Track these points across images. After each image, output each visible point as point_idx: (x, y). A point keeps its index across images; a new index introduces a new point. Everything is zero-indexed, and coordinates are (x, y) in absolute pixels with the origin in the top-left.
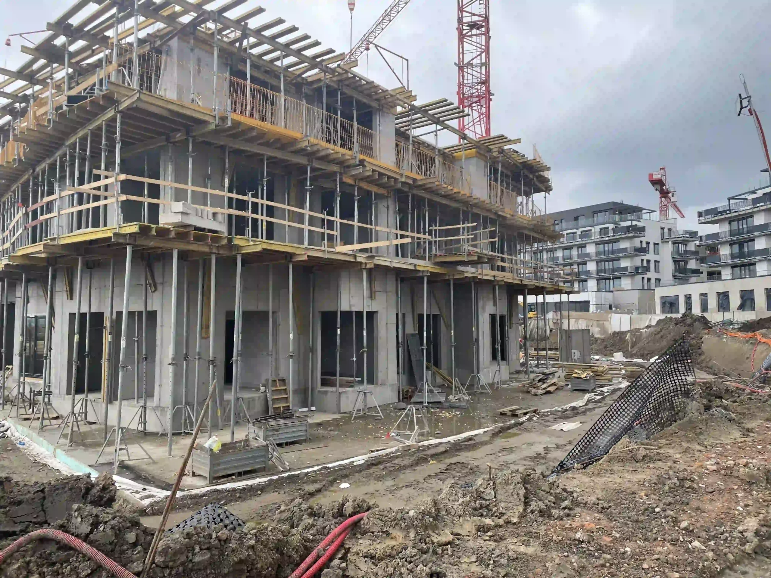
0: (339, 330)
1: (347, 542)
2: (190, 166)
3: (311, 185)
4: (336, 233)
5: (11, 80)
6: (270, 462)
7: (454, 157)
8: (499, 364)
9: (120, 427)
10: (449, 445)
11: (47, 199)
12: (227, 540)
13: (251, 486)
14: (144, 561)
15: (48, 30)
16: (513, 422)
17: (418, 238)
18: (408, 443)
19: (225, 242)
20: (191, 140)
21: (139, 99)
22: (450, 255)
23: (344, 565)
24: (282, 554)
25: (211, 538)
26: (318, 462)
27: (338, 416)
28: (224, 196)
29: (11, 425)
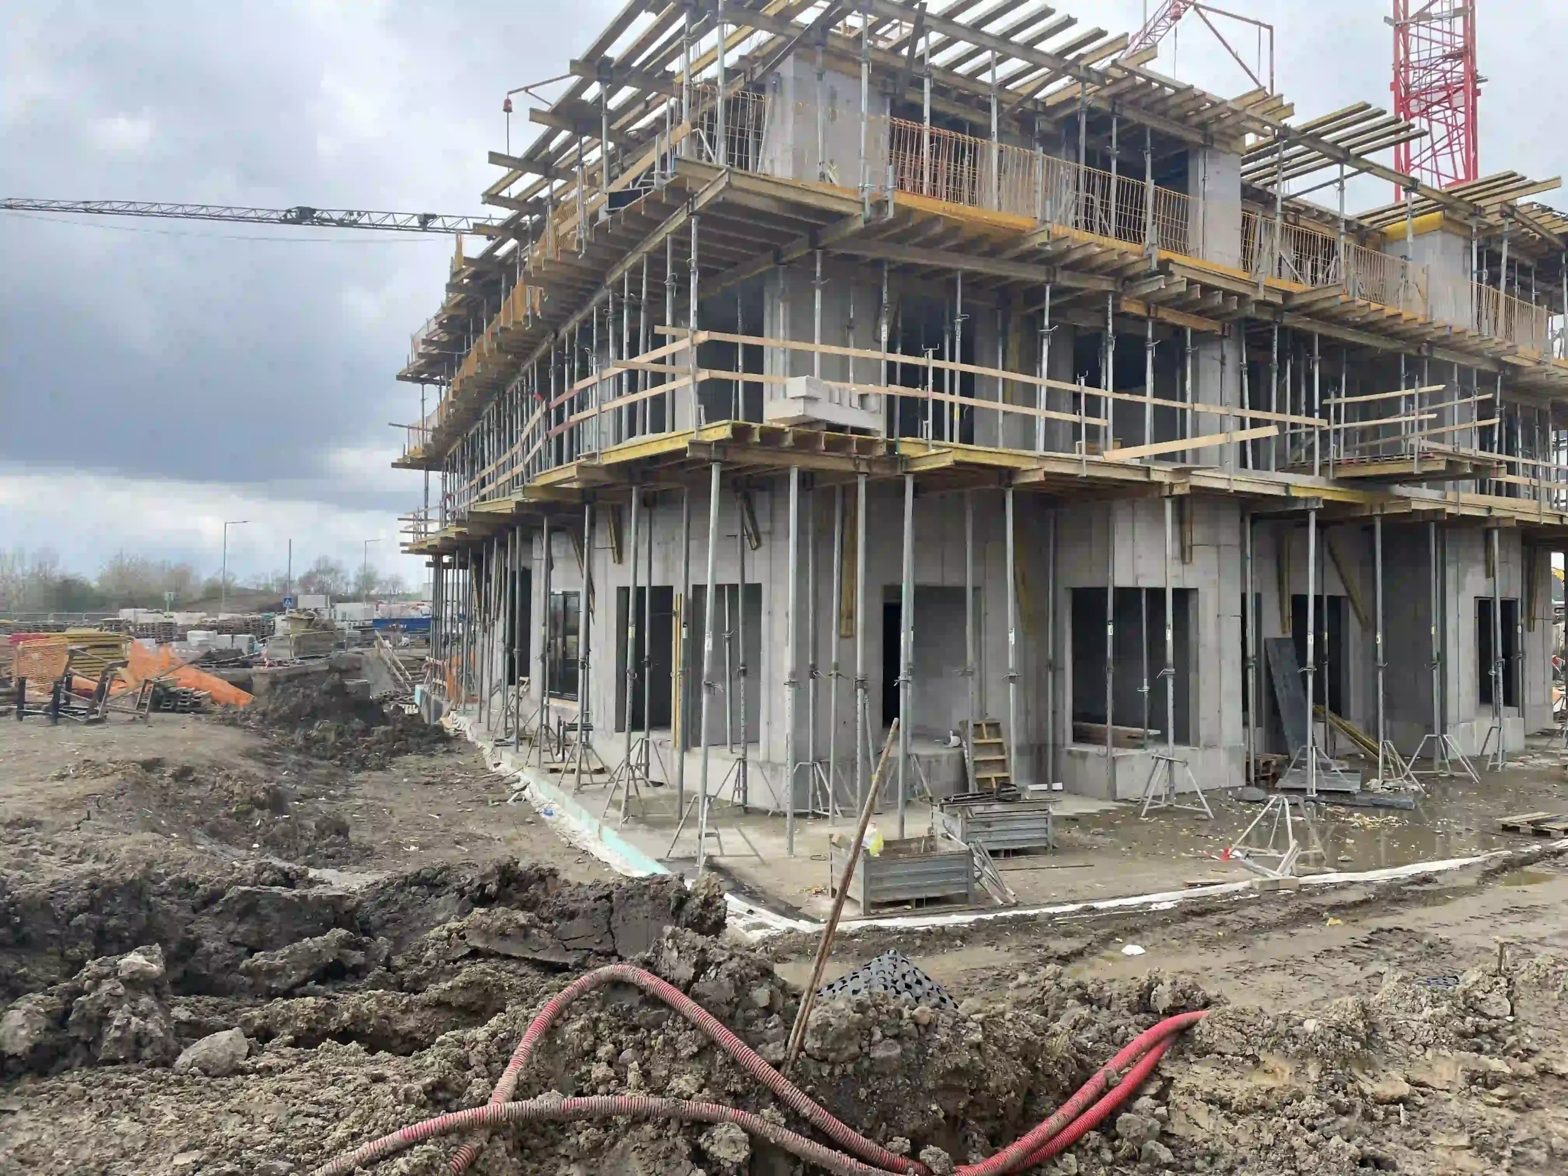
0: (1110, 628)
1: (1166, 1065)
2: (818, 306)
3: (1051, 326)
4: (1105, 422)
5: (514, 175)
6: (977, 886)
7: (1384, 234)
8: (1496, 713)
9: (705, 795)
10: (1373, 889)
11: (579, 385)
12: (931, 1027)
13: (943, 928)
14: (786, 1044)
15: (572, 74)
16: (1536, 847)
17: (1294, 426)
18: (1274, 875)
19: (881, 451)
20: (819, 253)
21: (729, 185)
22: (1375, 460)
23: (1162, 1110)
24: (1034, 1068)
25: (901, 1018)
26: (1072, 896)
27: (1110, 805)
28: (879, 361)
29: (531, 780)
